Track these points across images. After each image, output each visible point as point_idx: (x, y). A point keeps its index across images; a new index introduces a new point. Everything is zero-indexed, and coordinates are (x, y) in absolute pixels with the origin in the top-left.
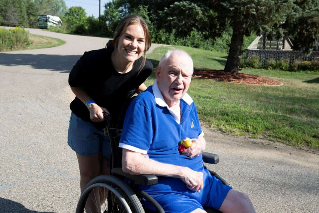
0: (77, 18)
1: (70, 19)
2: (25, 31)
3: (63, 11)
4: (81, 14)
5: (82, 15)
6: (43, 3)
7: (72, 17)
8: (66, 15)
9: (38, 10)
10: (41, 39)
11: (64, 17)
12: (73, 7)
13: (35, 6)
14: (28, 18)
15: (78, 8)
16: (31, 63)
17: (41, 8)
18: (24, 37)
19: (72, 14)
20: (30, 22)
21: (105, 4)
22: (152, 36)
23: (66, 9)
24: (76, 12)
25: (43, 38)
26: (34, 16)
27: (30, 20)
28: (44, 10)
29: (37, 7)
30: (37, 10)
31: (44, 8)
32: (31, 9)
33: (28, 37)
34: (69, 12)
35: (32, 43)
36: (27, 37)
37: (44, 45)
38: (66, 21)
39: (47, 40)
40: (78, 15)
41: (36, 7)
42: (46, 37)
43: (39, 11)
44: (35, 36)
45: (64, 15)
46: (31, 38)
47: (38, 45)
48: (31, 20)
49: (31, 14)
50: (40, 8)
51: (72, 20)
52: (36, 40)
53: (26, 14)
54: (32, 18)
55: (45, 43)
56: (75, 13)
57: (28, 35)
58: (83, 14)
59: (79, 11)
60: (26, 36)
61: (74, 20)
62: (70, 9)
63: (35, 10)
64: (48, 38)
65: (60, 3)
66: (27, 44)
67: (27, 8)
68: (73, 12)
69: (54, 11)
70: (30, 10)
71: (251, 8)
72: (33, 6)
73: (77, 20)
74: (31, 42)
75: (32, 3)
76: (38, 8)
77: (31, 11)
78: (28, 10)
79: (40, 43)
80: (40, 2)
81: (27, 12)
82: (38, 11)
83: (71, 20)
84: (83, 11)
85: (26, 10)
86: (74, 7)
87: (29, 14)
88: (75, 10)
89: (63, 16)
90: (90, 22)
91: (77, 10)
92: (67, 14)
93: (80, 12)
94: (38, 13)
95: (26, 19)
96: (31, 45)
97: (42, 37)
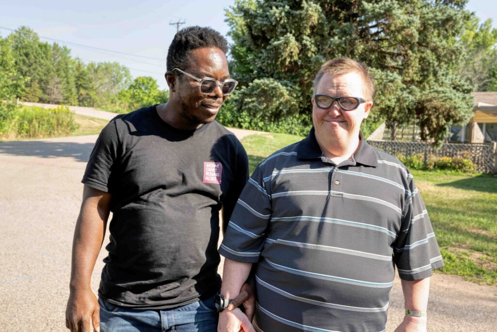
0: (146, 93)
1: (136, 94)
2: (69, 111)
3: (126, 82)
4: (151, 86)
5: (152, 89)
6: (98, 71)
7: (139, 91)
8: (130, 88)
9: (91, 80)
10: (92, 122)
11: (127, 92)
12: (140, 78)
13: (88, 76)
14: (77, 92)
15: (147, 78)
17: (95, 79)
18: (69, 119)
19: (139, 87)
20: (79, 96)
22: (244, 120)
23: (130, 80)
24: (143, 84)
25: (95, 121)
26: (85, 88)
27: (79, 94)
28: (100, 81)
29: (91, 76)
30: (90, 81)
31: (100, 79)
32: (81, 80)
33: (73, 120)
34: (134, 85)
35: (77, 128)
36: (73, 119)
37: (95, 130)
38: (130, 96)
39: (100, 123)
40: (146, 89)
41: (89, 77)
42: (99, 119)
43: (93, 83)
44: (83, 117)
45: (128, 87)
46: (77, 121)
47: (86, 131)
48: (81, 95)
49: (82, 87)
50: (94, 78)
51: (139, 95)
52: (84, 123)
53: (75, 86)
54: (82, 91)
55: (96, 127)
56: (143, 86)
57: (74, 117)
58: (154, 87)
59: (148, 83)
60: (71, 118)
61: (141, 96)
62: (136, 81)
63: (87, 81)
64: (101, 121)
65: (122, 71)
66: (71, 129)
67: (77, 78)
68: (140, 84)
69: (114, 82)
70: (80, 81)
72: (85, 75)
73: (145, 96)
74: (77, 126)
75: (83, 72)
76: (92, 79)
77: (82, 83)
78: (78, 80)
79: (90, 128)
80: (94, 70)
81: (77, 84)
82: (91, 82)
83: (137, 95)
84: (154, 82)
85: (75, 81)
86: (142, 77)
87: (78, 87)
88: (143, 81)
89: (126, 89)
90: (161, 99)
91: (145, 81)
92: (131, 87)
93: (150, 85)
94: (91, 84)
95: (74, 94)
96: (76, 130)
97: (93, 119)
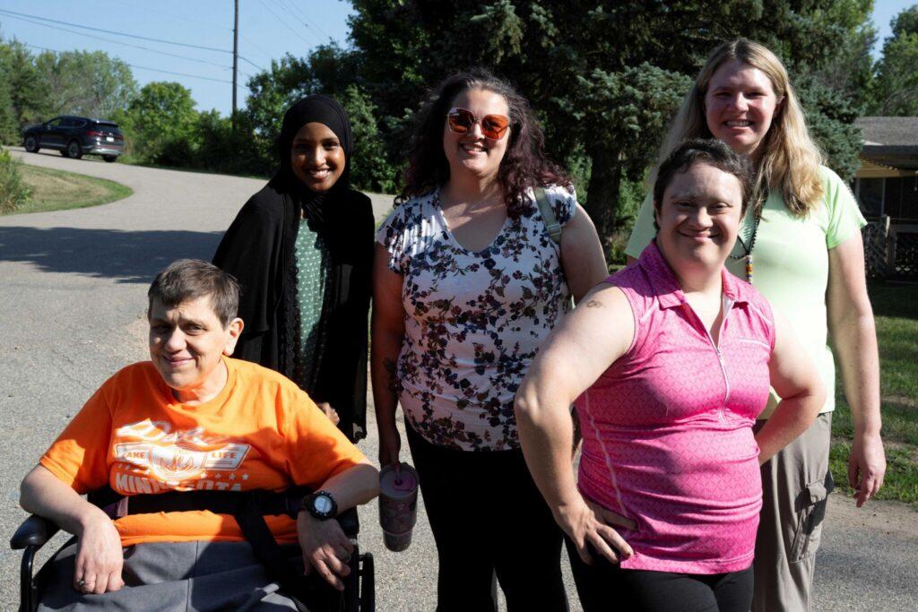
0: (167, 117)
1: (147, 118)
2: (9, 158)
3: (123, 94)
4: (178, 103)
5: (180, 108)
6: (63, 71)
7: (152, 112)
8: (133, 107)
9: (48, 90)
10: (59, 180)
11: (126, 114)
12: (154, 85)
13: (39, 81)
14: (17, 114)
15: (169, 86)
16: (32, 255)
17: (56, 87)
18: (9, 177)
19: (152, 104)
20: (22, 125)
21: (252, 78)
22: (384, 174)
23: (132, 90)
24: (162, 98)
25: (65, 179)
26: (34, 107)
27: (22, 120)
28: (67, 91)
29: (47, 82)
30: (45, 91)
31: (67, 87)
32: (26, 90)
33: (20, 178)
34: (142, 100)
35: (30, 195)
36: (18, 175)
37: (68, 198)
38: (133, 124)
39: (77, 183)
40: (168, 108)
41: (42, 84)
42: (73, 175)
43: (51, 96)
44: (41, 171)
45: (127, 106)
46: (28, 180)
47: (48, 200)
48: (26, 121)
49: (27, 104)
50: (52, 86)
51: (153, 121)
52: (44, 183)
53: (10, 102)
54: (28, 114)
55: (71, 192)
56: (160, 102)
57: (21, 170)
58: (185, 105)
59: (171, 97)
60: (14, 174)
61: (158, 124)
62: (146, 91)
63: (38, 91)
64: (79, 179)
65: (115, 71)
66: (16, 198)
67: (14, 84)
68: (153, 99)
69: (97, 94)
70: (23, 91)
71: (627, 114)
72: (34, 79)
73: (166, 123)
74: (28, 191)
75: (29, 72)
76: (49, 86)
77: (26, 95)
78: (18, 90)
79: (55, 193)
80: (53, 67)
81: (15, 98)
82: (47, 95)
83: (148, 122)
84: (185, 95)
85: (11, 92)
86: (159, 83)
87: (19, 104)
88: (160, 92)
89: (125, 109)
90: (204, 130)
91: (166, 93)
92: (135, 104)
93: (177, 100)
94: (47, 99)
95: (10, 119)
96: (28, 199)
97: (60, 174)
